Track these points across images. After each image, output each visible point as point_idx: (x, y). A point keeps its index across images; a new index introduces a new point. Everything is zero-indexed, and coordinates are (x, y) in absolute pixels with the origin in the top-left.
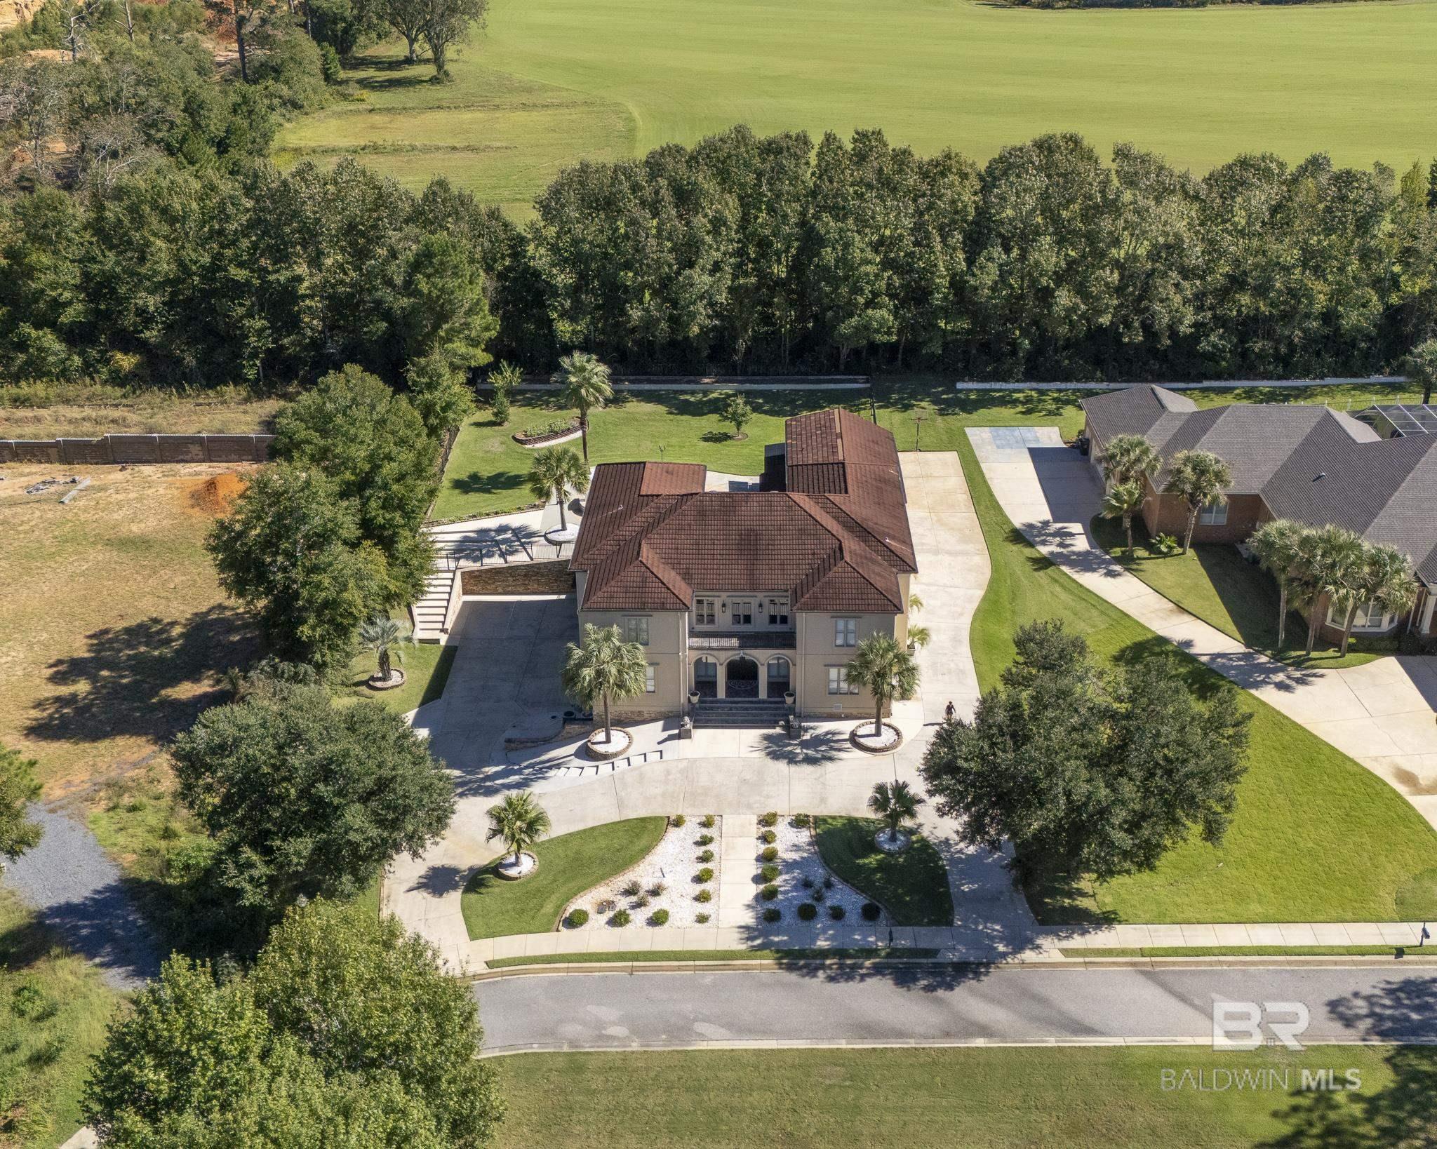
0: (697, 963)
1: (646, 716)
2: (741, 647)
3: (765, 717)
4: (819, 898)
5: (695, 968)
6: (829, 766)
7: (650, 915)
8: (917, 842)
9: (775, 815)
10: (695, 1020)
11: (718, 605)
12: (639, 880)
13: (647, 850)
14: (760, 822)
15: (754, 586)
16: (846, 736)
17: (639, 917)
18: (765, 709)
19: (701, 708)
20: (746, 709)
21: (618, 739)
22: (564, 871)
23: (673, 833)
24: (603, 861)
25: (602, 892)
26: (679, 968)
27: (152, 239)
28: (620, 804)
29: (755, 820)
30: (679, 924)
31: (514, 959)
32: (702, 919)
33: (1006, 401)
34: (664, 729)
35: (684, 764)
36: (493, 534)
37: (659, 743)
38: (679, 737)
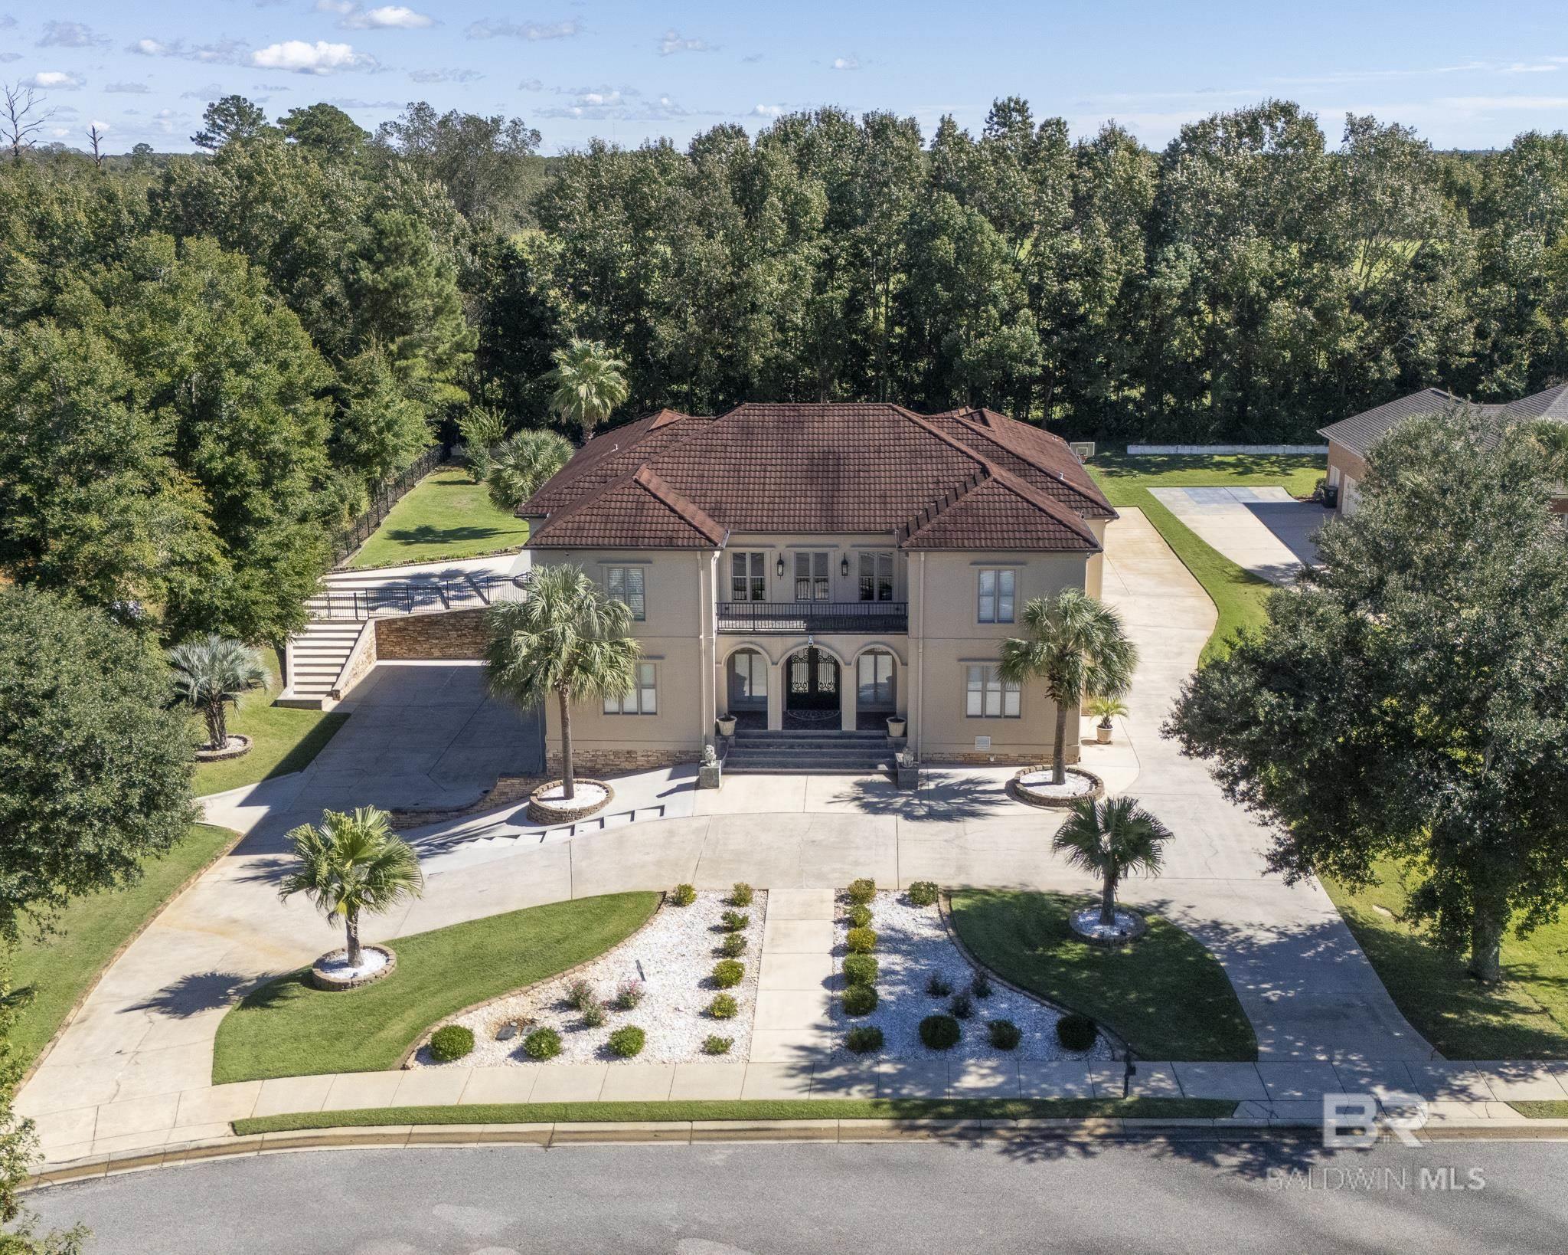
0: (698, 1125)
1: (641, 760)
2: (811, 630)
3: (851, 759)
4: (963, 1011)
5: (692, 1135)
6: (972, 824)
7: (606, 1040)
8: (1157, 924)
9: (870, 884)
10: (680, 1235)
11: (770, 562)
12: (592, 984)
13: (615, 940)
14: (840, 899)
15: (833, 527)
16: (1002, 786)
17: (582, 1044)
18: (854, 747)
19: (738, 745)
20: (820, 746)
21: (586, 794)
22: (443, 974)
23: (669, 916)
24: (524, 957)
25: (514, 1006)
26: (656, 1135)
27: (15, 254)
28: (574, 878)
29: (831, 895)
30: (666, 1056)
31: (295, 1117)
32: (715, 1048)
33: (1198, 462)
34: (671, 777)
35: (704, 821)
36: (436, 580)
37: (659, 796)
38: (696, 786)
